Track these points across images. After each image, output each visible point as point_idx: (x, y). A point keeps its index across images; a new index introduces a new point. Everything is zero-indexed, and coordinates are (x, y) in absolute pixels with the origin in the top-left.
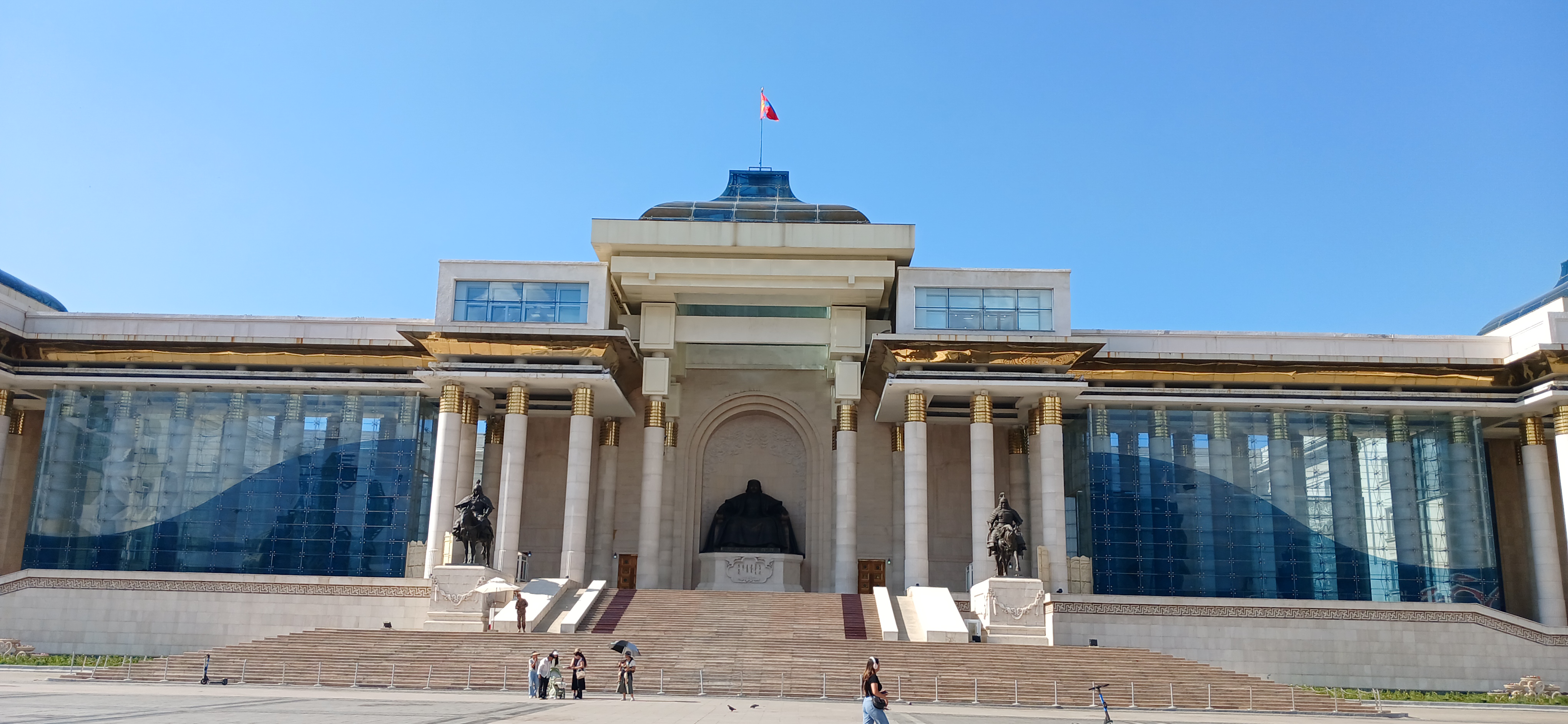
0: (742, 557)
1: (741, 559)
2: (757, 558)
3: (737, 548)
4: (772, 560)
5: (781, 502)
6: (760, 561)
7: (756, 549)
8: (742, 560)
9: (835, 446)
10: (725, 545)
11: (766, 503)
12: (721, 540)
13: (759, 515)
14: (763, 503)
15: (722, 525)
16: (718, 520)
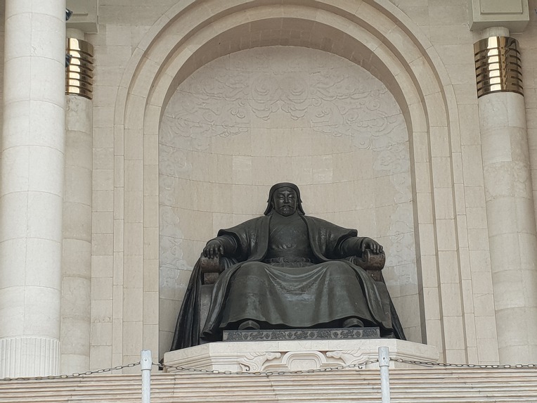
0: (283, 353)
1: (281, 357)
2: (324, 352)
5: (355, 233)
8: (286, 359)
9: (484, 87)
10: (234, 326)
11: (320, 233)
12: (220, 318)
13: (307, 261)
14: (311, 234)
15: (216, 285)
16: (205, 275)
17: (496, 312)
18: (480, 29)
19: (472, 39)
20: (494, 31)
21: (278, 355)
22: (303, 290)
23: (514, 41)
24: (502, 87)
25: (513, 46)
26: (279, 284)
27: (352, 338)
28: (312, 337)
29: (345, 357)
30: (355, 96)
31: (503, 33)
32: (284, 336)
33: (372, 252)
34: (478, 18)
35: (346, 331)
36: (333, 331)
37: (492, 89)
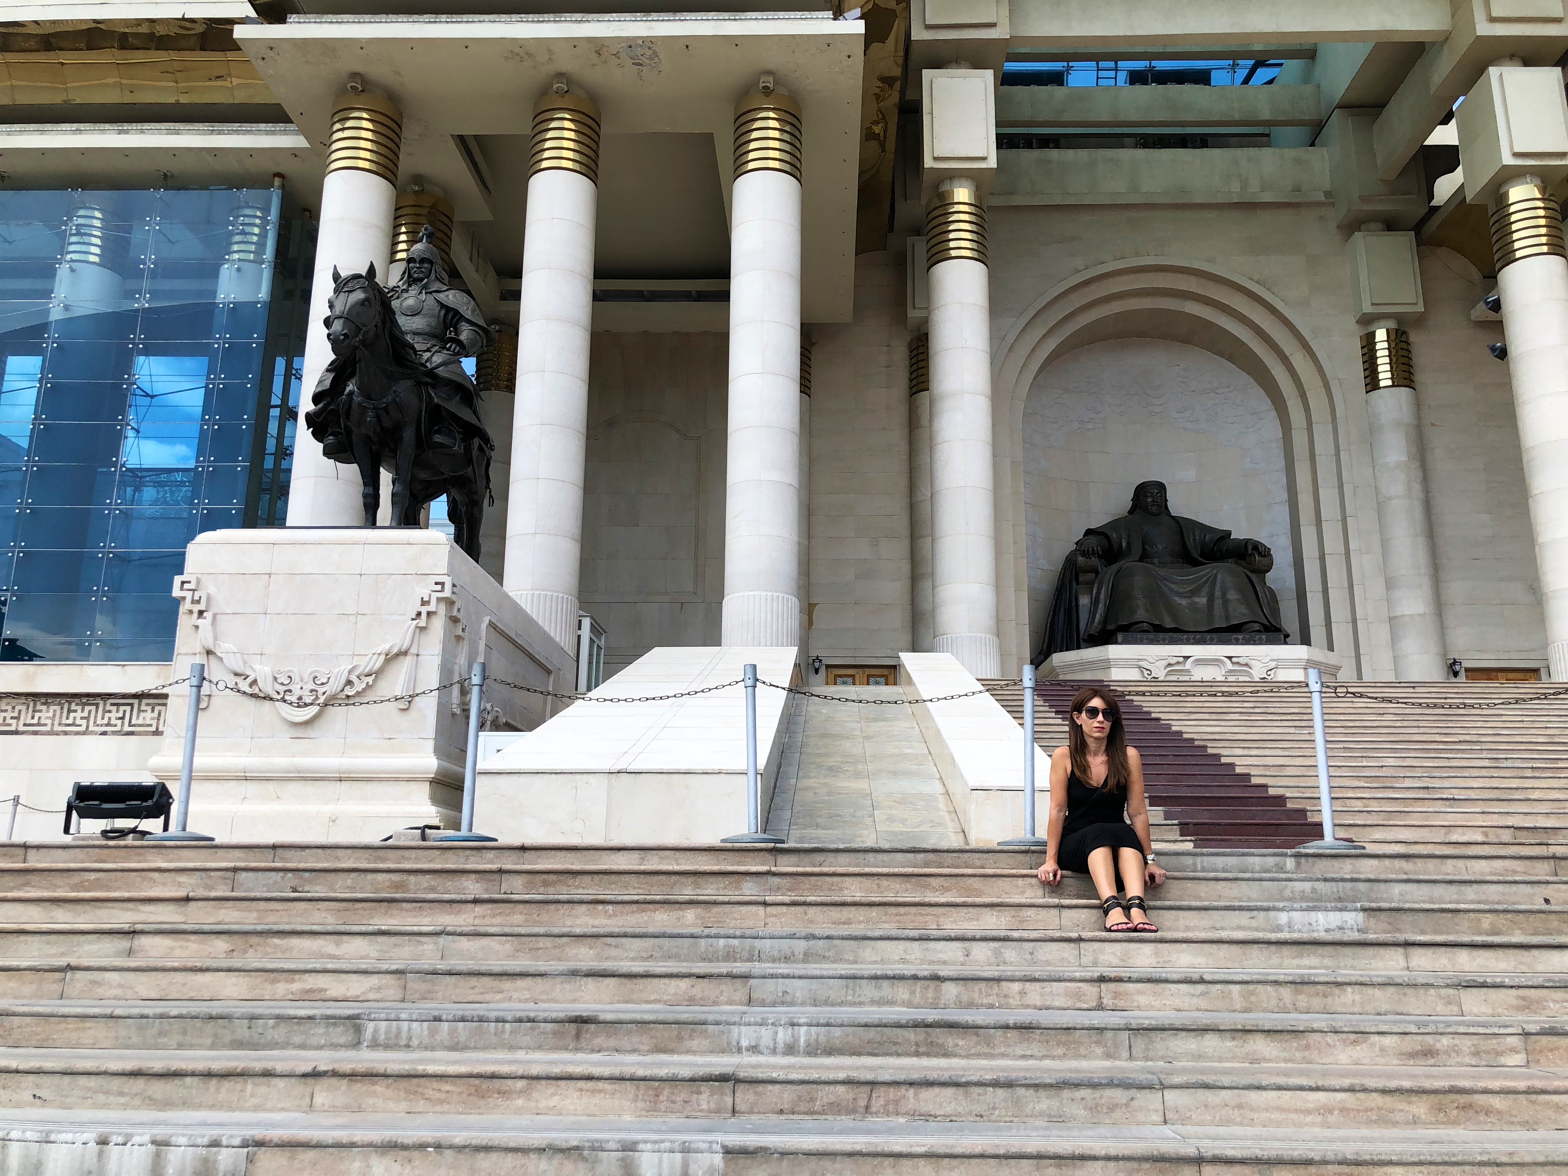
0: (1187, 658)
1: (1185, 662)
2: (1230, 658)
3: (1162, 635)
4: (1273, 664)
5: (1229, 533)
6: (1237, 668)
7: (1215, 636)
8: (1188, 664)
9: (1372, 383)
10: (1125, 629)
11: (1194, 534)
12: (1105, 620)
13: (1183, 563)
14: (1185, 535)
15: (1096, 586)
16: (1080, 575)
17: (1390, 618)
18: (1368, 321)
19: (1360, 331)
20: (1383, 323)
21: (1181, 659)
22: (1193, 593)
23: (1404, 333)
24: (1393, 382)
25: (1403, 338)
26: (1166, 585)
27: (1255, 644)
28: (1211, 642)
29: (1252, 663)
30: (1219, 391)
31: (1392, 324)
32: (1182, 640)
33: (1260, 554)
34: (1368, 308)
35: (1247, 636)
36: (1235, 636)
37: (1382, 384)
